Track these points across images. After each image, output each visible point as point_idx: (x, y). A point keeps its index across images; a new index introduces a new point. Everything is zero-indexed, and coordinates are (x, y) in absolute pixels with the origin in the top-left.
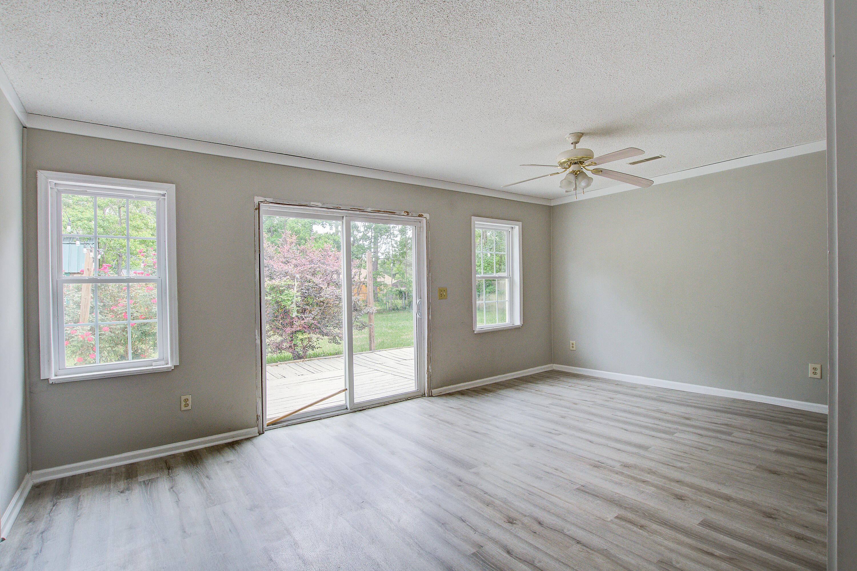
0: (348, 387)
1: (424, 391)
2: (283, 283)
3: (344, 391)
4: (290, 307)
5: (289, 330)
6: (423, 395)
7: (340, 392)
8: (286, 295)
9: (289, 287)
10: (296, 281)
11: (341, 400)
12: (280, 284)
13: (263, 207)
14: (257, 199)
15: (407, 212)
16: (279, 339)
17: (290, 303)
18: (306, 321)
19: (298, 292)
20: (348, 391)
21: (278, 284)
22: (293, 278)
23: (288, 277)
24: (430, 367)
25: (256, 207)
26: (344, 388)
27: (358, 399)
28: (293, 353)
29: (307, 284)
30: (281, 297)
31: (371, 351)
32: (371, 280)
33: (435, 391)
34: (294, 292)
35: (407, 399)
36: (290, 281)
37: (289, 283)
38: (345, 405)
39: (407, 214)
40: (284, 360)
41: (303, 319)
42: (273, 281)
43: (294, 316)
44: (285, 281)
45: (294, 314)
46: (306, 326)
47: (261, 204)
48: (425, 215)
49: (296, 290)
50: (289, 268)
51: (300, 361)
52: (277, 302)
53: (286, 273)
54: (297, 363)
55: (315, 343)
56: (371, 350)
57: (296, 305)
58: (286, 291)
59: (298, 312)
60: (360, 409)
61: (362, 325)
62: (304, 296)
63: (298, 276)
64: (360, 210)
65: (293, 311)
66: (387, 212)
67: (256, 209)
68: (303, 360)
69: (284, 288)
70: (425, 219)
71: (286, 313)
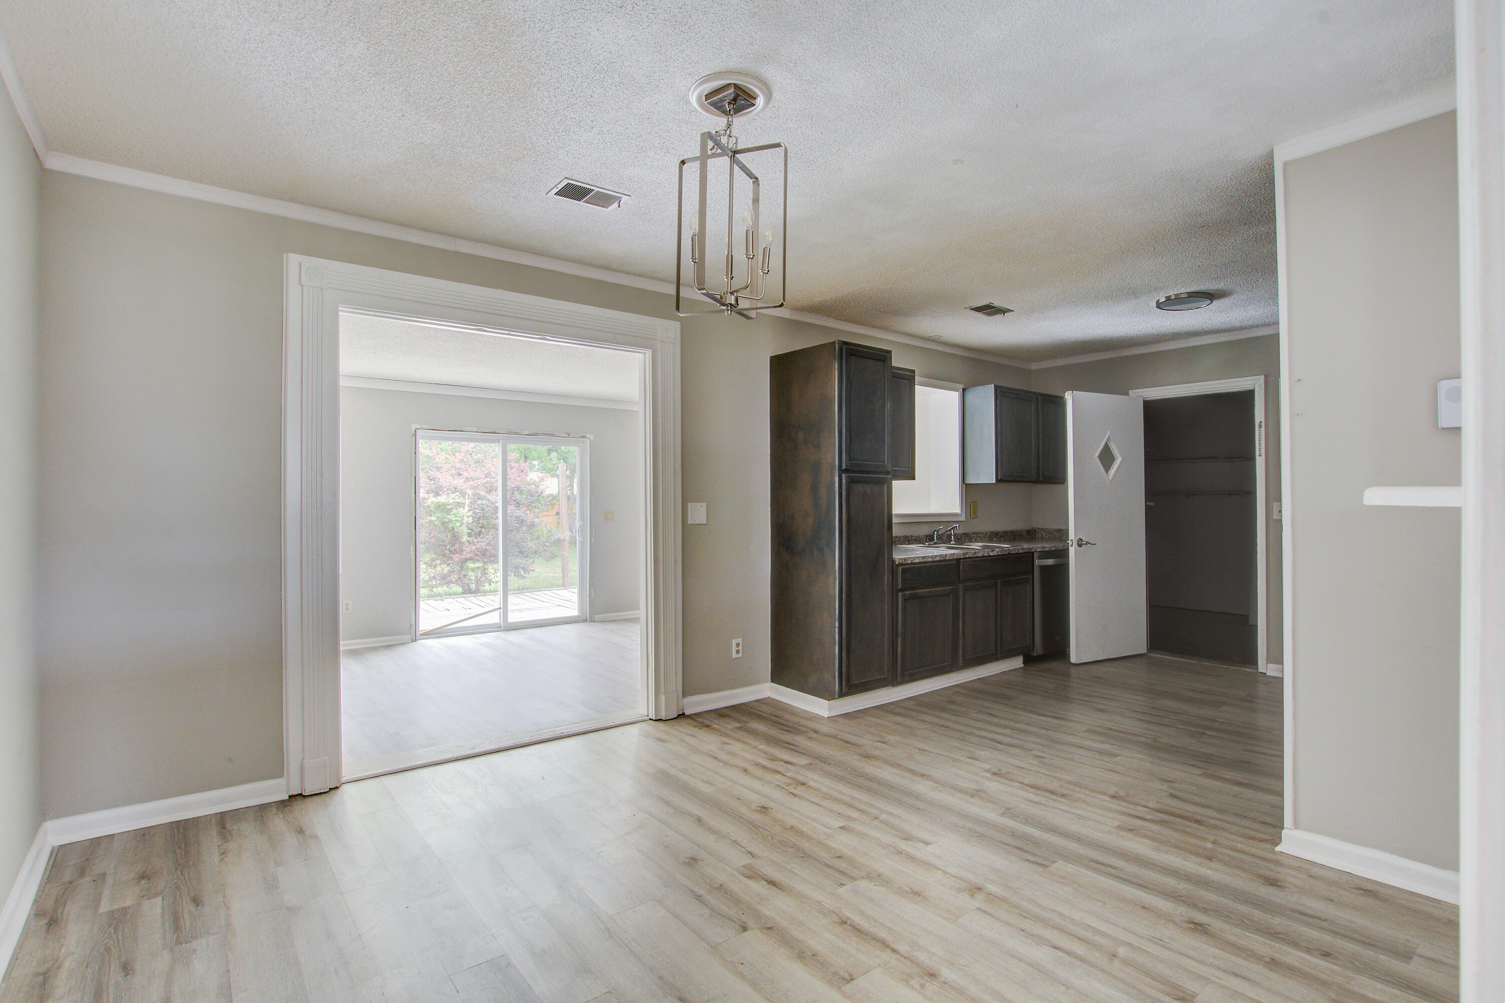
0: (502, 606)
1: (586, 617)
2: (451, 501)
3: (497, 609)
4: (458, 530)
5: (457, 558)
6: (585, 621)
7: (493, 610)
8: (454, 514)
9: (460, 505)
10: (467, 498)
11: (494, 618)
12: (447, 501)
13: (419, 433)
14: (414, 427)
15: (569, 434)
16: (446, 569)
17: (459, 524)
18: (478, 546)
19: (469, 511)
20: (502, 610)
21: (445, 501)
22: (463, 494)
23: (458, 493)
24: (592, 592)
25: (413, 434)
26: (499, 607)
27: (513, 618)
28: (463, 587)
29: (480, 502)
30: (448, 517)
31: (564, 588)
32: (565, 498)
33: (596, 617)
34: (464, 511)
35: (566, 623)
36: (459, 498)
37: (458, 500)
38: (500, 623)
39: (567, 435)
40: (450, 595)
41: (476, 545)
42: (439, 498)
43: (464, 540)
44: (453, 498)
45: (465, 538)
46: (478, 553)
47: (418, 431)
48: (588, 436)
49: (467, 508)
50: (459, 482)
51: (472, 596)
52: (444, 523)
53: (456, 488)
54: (467, 598)
55: (492, 576)
56: (563, 586)
57: (468, 527)
58: (454, 510)
59: (469, 535)
60: (514, 628)
61: (551, 554)
62: (477, 519)
63: (470, 492)
64: (516, 433)
65: (463, 534)
66: (545, 434)
67: (413, 436)
68: (475, 594)
69: (451, 506)
70: (588, 440)
71: (456, 537)
